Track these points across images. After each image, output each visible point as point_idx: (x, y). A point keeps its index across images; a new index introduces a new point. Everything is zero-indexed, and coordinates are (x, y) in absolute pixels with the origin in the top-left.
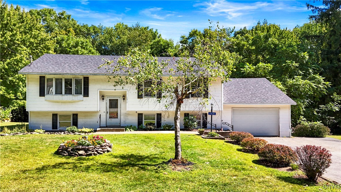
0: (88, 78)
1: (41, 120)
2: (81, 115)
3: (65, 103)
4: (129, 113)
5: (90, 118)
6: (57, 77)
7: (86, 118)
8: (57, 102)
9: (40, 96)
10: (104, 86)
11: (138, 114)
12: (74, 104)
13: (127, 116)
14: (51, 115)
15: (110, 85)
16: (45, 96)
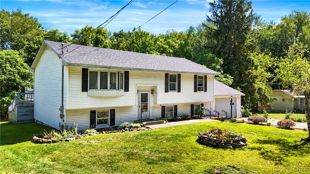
0: (128, 72)
1: (78, 118)
2: (118, 111)
3: (107, 98)
4: (155, 107)
5: (126, 113)
6: (103, 70)
7: (122, 113)
8: (100, 98)
9: (83, 91)
10: (141, 81)
11: (162, 106)
12: (115, 99)
13: (155, 109)
14: (88, 113)
15: (145, 80)
16: (87, 91)
